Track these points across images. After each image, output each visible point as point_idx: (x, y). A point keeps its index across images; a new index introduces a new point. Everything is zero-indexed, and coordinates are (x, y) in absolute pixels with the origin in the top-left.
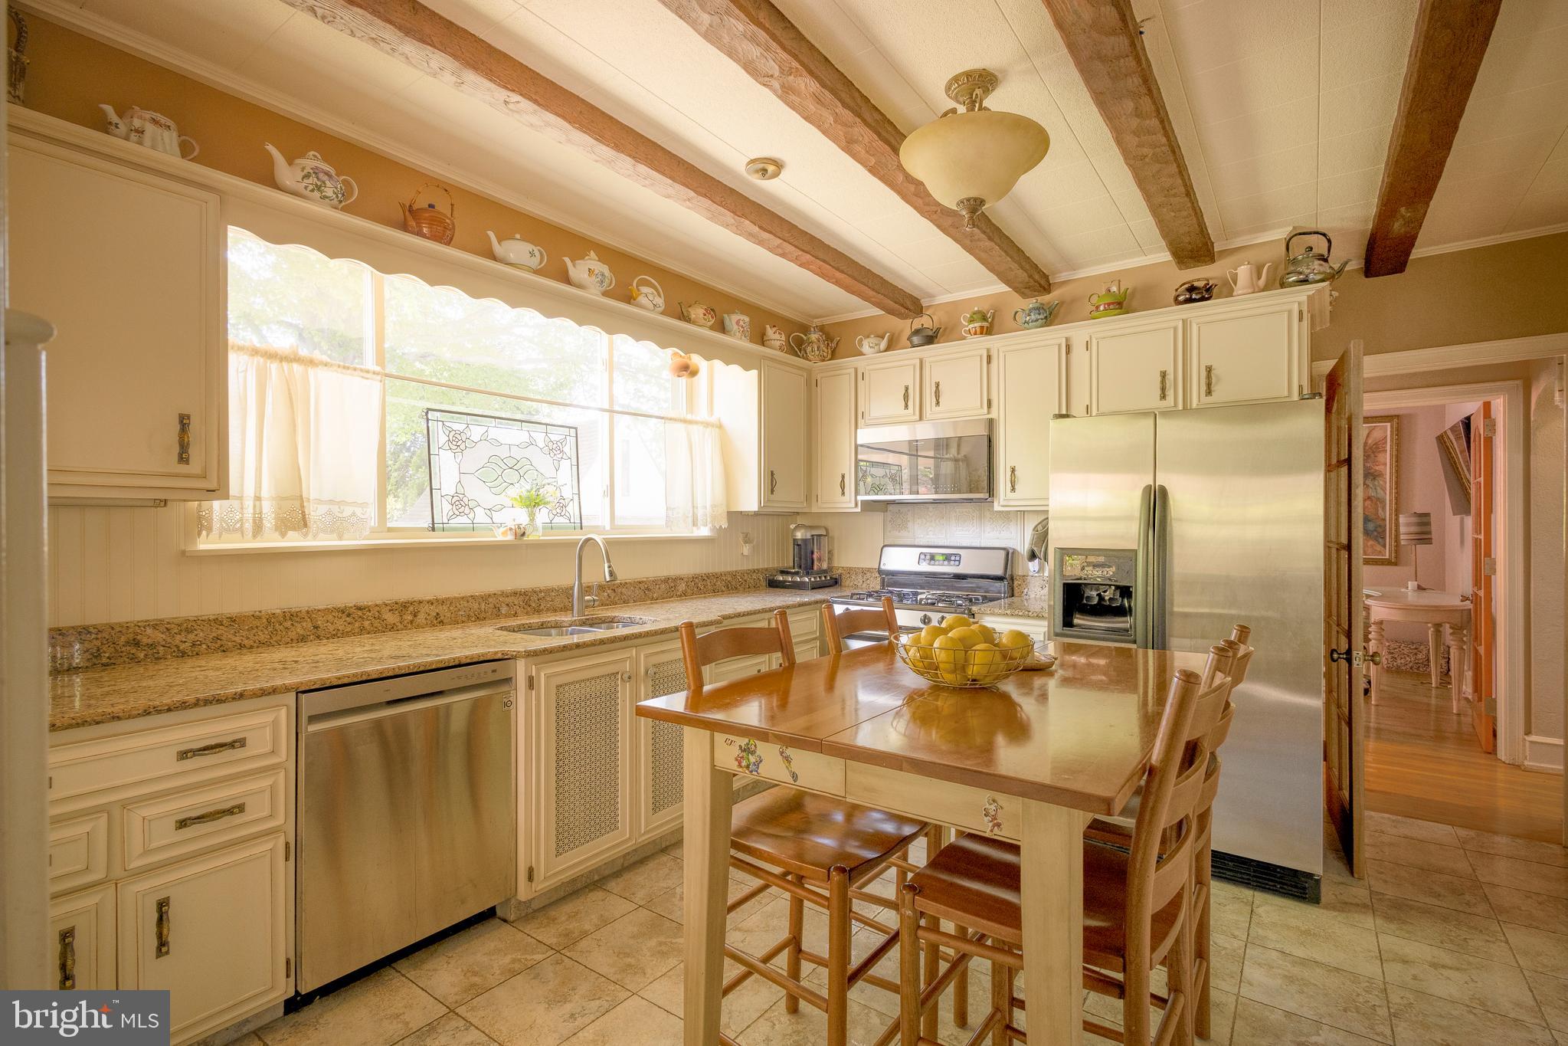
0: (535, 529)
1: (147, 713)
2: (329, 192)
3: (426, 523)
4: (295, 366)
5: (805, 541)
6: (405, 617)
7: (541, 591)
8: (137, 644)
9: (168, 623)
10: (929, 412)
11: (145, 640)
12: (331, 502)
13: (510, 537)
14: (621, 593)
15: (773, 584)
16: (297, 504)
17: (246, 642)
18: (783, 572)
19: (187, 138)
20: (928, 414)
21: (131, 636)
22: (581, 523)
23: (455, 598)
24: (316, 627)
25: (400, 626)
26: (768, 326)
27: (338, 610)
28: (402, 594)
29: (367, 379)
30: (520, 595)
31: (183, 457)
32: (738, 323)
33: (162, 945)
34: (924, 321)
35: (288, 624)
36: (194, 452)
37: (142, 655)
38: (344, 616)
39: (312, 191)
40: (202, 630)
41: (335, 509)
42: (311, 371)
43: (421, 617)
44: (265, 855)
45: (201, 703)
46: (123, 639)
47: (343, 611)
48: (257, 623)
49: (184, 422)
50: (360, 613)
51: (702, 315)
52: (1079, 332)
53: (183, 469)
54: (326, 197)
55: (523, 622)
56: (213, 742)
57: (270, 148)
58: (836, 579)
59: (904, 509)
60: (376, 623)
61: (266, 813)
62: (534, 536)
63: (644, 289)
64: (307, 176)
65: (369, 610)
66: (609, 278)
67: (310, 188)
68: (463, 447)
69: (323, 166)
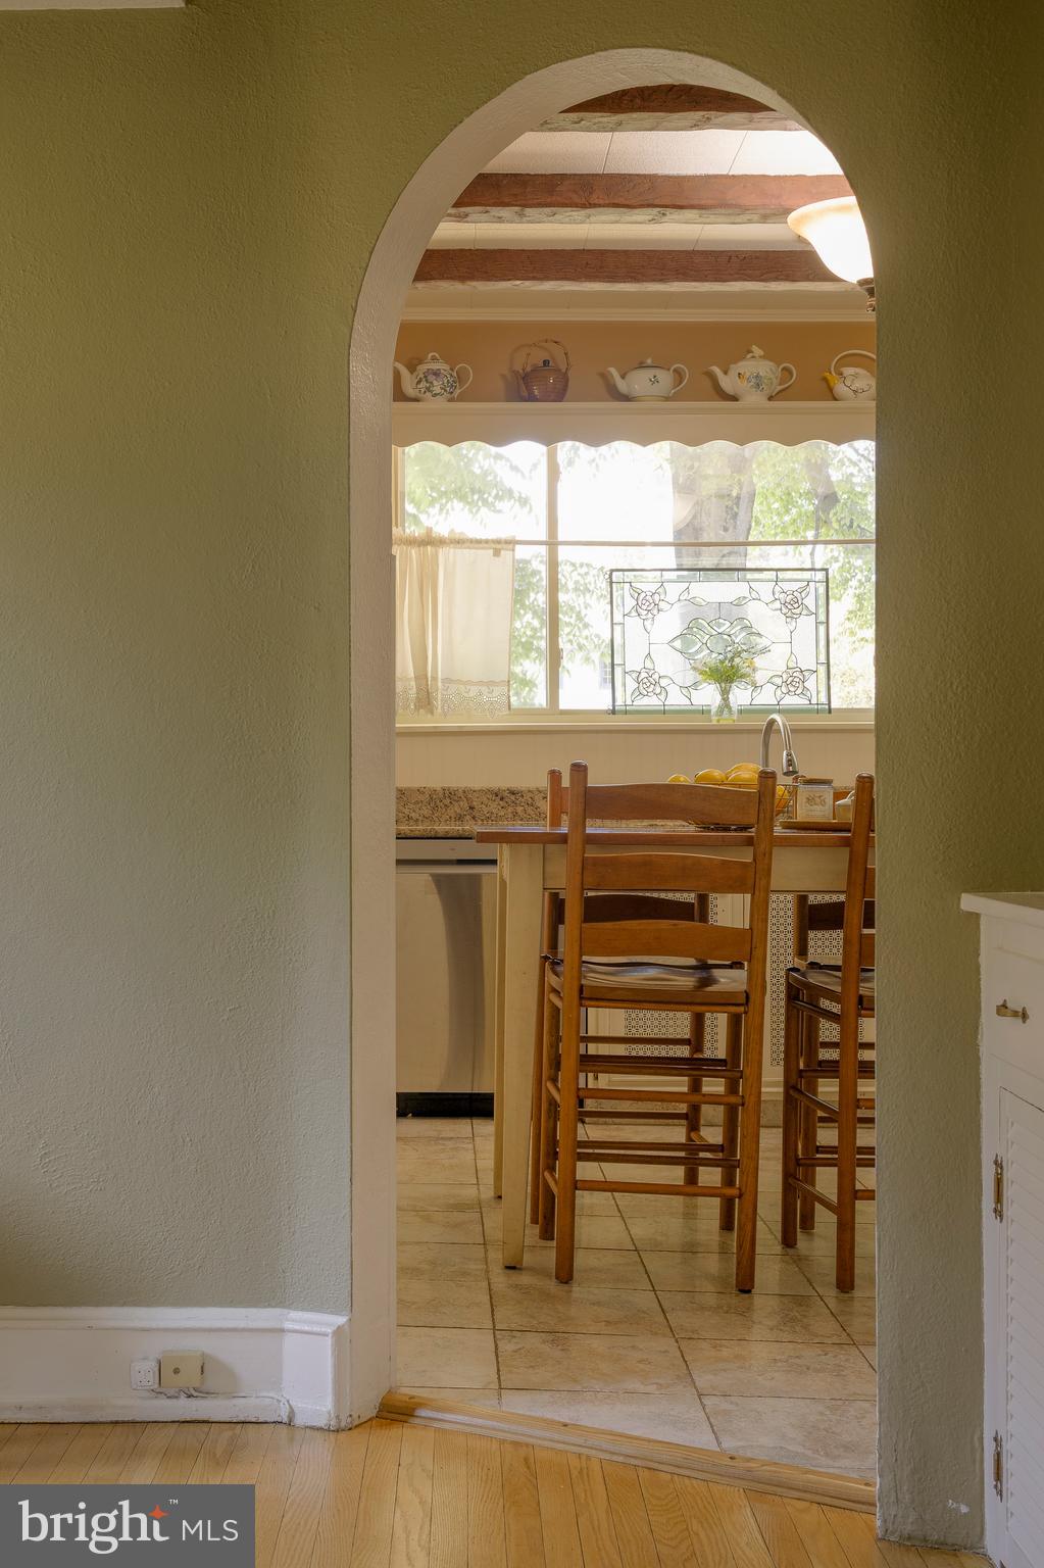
2: (437, 389)
3: (605, 703)
17: (413, 815)
22: (829, 704)
24: (472, 808)
27: (490, 791)
35: (447, 801)
38: (498, 799)
39: (424, 392)
42: (442, 552)
47: (497, 794)
48: (421, 798)
50: (513, 797)
54: (436, 395)
60: (530, 810)
62: (727, 720)
63: (848, 371)
64: (419, 382)
65: (522, 796)
66: (772, 376)
67: (423, 390)
68: (655, 612)
69: (435, 366)
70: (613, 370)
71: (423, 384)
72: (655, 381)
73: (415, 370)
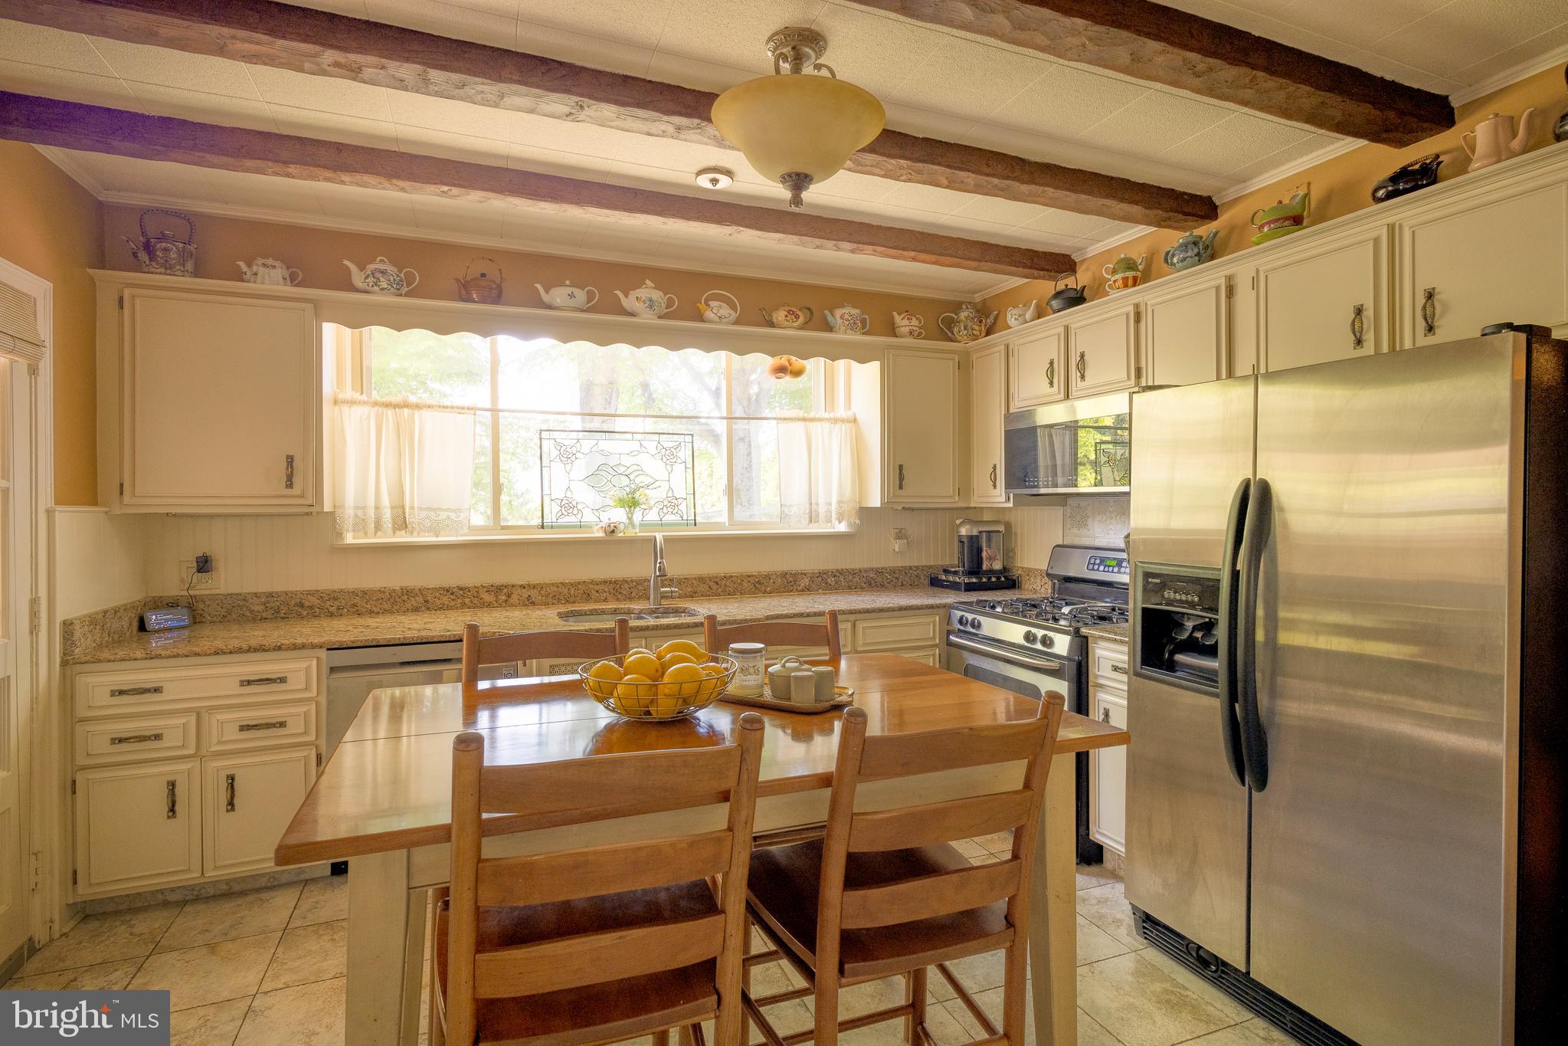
0: (634, 527)
1: (216, 653)
2: (384, 285)
3: (537, 521)
4: (406, 411)
5: (971, 538)
6: (500, 597)
7: (632, 581)
8: (302, 606)
9: (322, 593)
10: (1074, 388)
11: (307, 604)
12: (429, 509)
13: (601, 534)
14: (725, 585)
15: (935, 583)
16: (400, 511)
17: (374, 609)
18: (946, 571)
19: (293, 270)
20: (1073, 391)
21: (298, 600)
22: (695, 520)
23: (545, 584)
24: (427, 601)
25: (496, 604)
26: (895, 314)
27: (443, 589)
28: (500, 579)
29: (463, 414)
30: (610, 583)
31: (290, 484)
32: (842, 317)
33: (231, 804)
34: (1069, 282)
35: (406, 597)
36: (297, 480)
37: (305, 613)
38: (449, 594)
39: (373, 286)
40: (344, 599)
41: (432, 514)
42: (417, 413)
43: (515, 598)
44: (300, 760)
45: (252, 650)
46: (293, 602)
48: (383, 596)
49: (290, 460)
50: (461, 592)
51: (784, 317)
52: (1240, 265)
53: (289, 492)
54: (382, 289)
55: (596, 607)
56: (264, 677)
57: (346, 262)
58: (1015, 581)
59: (1083, 503)
60: (476, 601)
61: (301, 730)
62: (631, 533)
63: (713, 304)
64: (366, 278)
65: (469, 591)
66: (662, 301)
67: (371, 285)
68: (573, 459)
69: (382, 267)
70: (539, 286)
71: (371, 280)
72: (571, 296)
73: (364, 269)
